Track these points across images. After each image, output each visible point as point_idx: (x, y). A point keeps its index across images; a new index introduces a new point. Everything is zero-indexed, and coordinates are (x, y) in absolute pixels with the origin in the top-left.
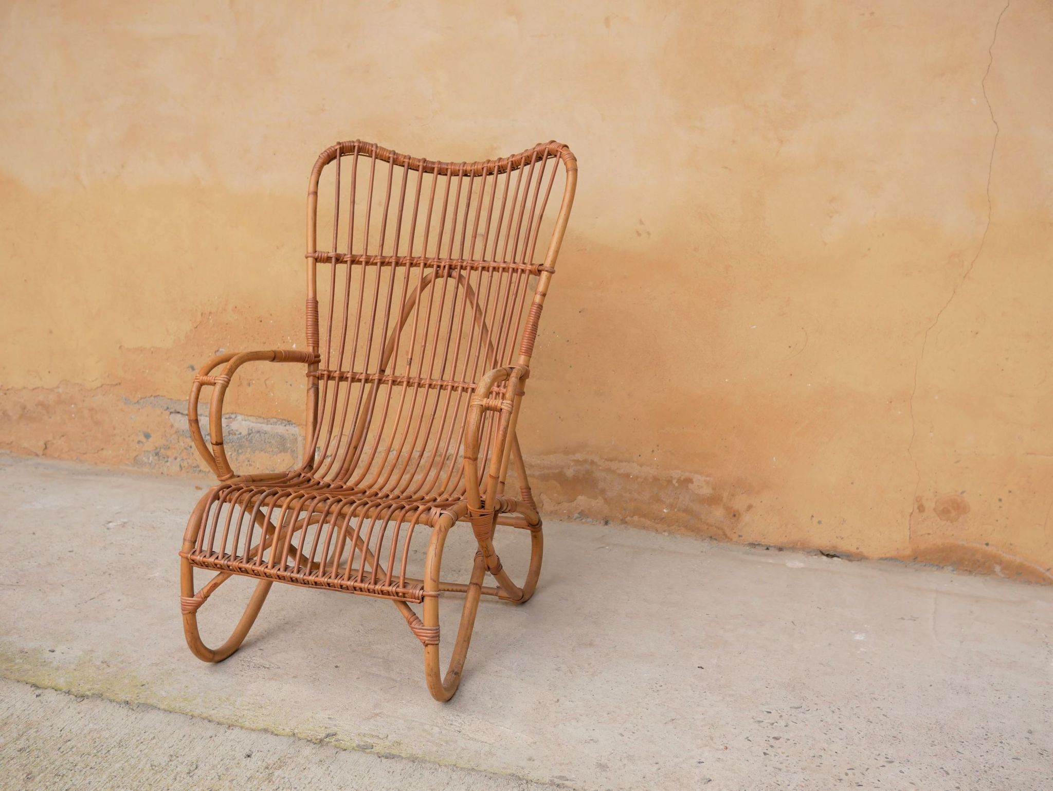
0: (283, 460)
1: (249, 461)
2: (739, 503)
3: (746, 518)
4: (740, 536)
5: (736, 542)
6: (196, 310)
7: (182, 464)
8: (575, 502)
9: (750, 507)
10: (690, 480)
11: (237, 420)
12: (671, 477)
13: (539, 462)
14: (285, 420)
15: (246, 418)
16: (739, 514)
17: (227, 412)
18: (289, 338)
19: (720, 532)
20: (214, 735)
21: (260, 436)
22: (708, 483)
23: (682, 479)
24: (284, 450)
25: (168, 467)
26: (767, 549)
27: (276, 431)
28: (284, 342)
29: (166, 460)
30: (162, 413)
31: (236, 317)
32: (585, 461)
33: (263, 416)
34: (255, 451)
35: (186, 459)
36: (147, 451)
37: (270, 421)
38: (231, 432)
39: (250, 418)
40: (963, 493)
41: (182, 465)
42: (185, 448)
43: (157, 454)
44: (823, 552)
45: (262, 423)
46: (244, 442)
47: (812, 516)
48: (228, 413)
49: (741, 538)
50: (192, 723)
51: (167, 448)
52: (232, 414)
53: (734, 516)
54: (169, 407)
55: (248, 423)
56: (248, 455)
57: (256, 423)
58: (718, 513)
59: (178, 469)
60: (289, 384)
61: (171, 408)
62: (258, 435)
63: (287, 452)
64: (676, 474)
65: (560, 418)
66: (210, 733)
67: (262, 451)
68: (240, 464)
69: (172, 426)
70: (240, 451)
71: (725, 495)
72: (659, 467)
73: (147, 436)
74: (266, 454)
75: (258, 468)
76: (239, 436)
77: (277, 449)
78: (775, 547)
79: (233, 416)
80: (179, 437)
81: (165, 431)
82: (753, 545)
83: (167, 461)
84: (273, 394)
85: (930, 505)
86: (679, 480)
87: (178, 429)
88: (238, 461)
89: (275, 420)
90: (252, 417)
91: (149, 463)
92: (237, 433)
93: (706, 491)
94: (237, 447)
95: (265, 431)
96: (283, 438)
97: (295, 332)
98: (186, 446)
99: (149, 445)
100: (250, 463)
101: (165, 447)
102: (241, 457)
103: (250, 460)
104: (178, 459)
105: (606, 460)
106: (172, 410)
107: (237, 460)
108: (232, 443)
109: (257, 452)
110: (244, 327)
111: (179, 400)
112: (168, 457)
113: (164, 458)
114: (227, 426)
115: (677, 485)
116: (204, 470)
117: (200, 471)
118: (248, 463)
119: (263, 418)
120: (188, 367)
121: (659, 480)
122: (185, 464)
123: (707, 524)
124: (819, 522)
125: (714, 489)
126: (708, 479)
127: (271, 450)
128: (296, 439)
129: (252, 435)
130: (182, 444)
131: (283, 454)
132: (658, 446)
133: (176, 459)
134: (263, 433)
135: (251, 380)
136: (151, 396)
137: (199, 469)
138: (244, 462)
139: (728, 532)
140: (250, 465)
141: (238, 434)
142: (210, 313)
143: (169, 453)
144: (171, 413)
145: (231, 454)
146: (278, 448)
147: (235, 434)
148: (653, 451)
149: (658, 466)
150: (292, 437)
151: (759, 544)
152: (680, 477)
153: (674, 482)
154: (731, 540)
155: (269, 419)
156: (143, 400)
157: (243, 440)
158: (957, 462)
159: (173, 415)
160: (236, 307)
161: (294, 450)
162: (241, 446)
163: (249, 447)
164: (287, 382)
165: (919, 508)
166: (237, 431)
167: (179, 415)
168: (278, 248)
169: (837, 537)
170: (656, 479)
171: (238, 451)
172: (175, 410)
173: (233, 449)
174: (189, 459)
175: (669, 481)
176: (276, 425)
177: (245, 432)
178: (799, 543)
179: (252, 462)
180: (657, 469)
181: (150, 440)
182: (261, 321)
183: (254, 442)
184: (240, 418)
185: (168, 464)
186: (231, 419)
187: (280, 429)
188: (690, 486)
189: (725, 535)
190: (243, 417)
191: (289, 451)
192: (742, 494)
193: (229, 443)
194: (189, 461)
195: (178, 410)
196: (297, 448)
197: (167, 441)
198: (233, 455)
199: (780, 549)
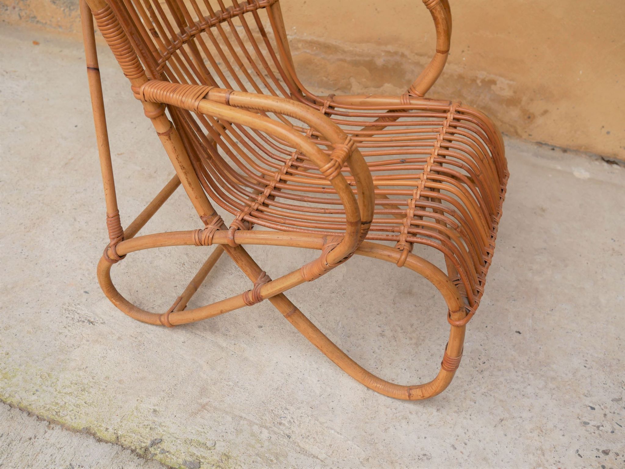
2: (536, 107)
3: (540, 121)
4: (530, 135)
5: (525, 139)
7: (21, 14)
8: (381, 89)
9: (546, 112)
10: (494, 82)
12: (477, 77)
13: (351, 49)
16: (534, 117)
19: (512, 130)
20: (33, 437)
22: (510, 86)
23: (487, 80)
25: (8, 15)
26: (553, 149)
29: (5, 8)
32: (396, 53)
35: (23, 10)
44: (604, 158)
47: (603, 127)
49: (530, 137)
50: (11, 416)
53: (529, 118)
58: (514, 113)
59: (18, 18)
64: (482, 75)
65: (376, 9)
66: (29, 433)
70: (72, 8)
71: (524, 99)
72: (466, 67)
78: (560, 148)
82: (540, 144)
83: (7, 10)
86: (483, 81)
88: (71, 17)
93: (507, 93)
104: (17, 9)
105: (417, 54)
107: (70, 15)
112: (7, 6)
113: (3, 6)
115: (480, 84)
116: (41, 21)
117: (38, 22)
121: (464, 78)
122: (23, 14)
123: (502, 122)
124: (608, 133)
125: (515, 92)
126: (511, 83)
132: (469, 47)
133: (14, 8)
137: (36, 20)
139: (520, 131)
145: (64, 10)
148: (463, 51)
149: (465, 65)
151: (545, 144)
152: (485, 78)
153: (478, 82)
154: (521, 137)
169: (621, 147)
170: (461, 77)
171: (70, 7)
173: (65, 4)
175: (474, 81)
178: (583, 147)
180: (464, 68)
185: (8, 12)
188: (493, 87)
189: (516, 133)
192: (542, 99)
194: (26, 11)
198: (66, 11)
199: (565, 151)
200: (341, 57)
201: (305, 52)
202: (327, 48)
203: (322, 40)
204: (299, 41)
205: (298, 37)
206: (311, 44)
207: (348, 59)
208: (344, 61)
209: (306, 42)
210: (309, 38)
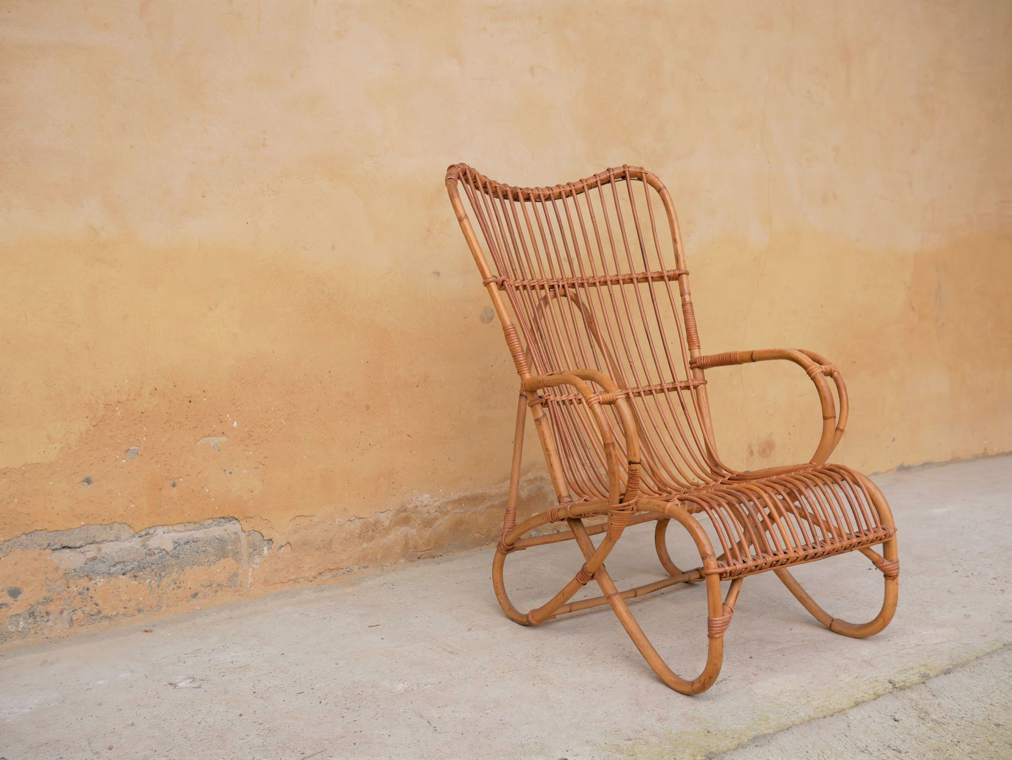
0: (224, 567)
1: (175, 583)
6: (97, 402)
11: (156, 535)
13: (497, 491)
14: (223, 518)
15: (171, 528)
17: (143, 528)
18: (228, 415)
21: (190, 547)
24: (225, 556)
25: (50, 627)
27: (212, 535)
28: (221, 422)
29: (46, 618)
30: (40, 554)
31: (156, 402)
32: (536, 479)
33: (195, 520)
34: (184, 567)
35: (80, 608)
36: (17, 614)
37: (203, 524)
38: (149, 552)
39: (175, 527)
40: (771, 434)
41: (74, 617)
42: (80, 594)
43: (32, 614)
45: (192, 530)
46: (169, 560)
48: (145, 529)
51: (48, 601)
52: (150, 528)
54: (52, 543)
55: (173, 534)
56: (174, 576)
57: (186, 531)
59: (67, 625)
60: (228, 472)
61: (55, 544)
62: (187, 546)
63: (227, 557)
67: (194, 565)
68: (163, 591)
69: (57, 569)
73: (14, 593)
74: (200, 567)
75: (190, 588)
76: (161, 554)
77: (214, 557)
79: (151, 531)
80: (68, 581)
81: (47, 579)
83: (48, 620)
84: (208, 489)
85: (755, 449)
87: (66, 570)
88: (161, 588)
89: (210, 521)
90: (179, 525)
91: (19, 631)
92: (156, 552)
94: (159, 569)
95: (197, 538)
96: (221, 540)
97: (236, 407)
98: (80, 591)
99: (18, 606)
100: (178, 584)
101: (45, 601)
102: (165, 581)
103: (178, 582)
104: (65, 613)
106: (57, 546)
108: (150, 567)
109: (188, 568)
110: (166, 413)
111: (71, 529)
112: (49, 614)
113: (43, 617)
114: (142, 546)
116: (110, 614)
117: (104, 617)
118: (175, 586)
119: (195, 523)
120: (82, 481)
122: (78, 615)
127: (206, 560)
128: (239, 538)
129: (178, 548)
130: (74, 588)
131: (223, 560)
133: (61, 612)
134: (194, 542)
135: (177, 478)
136: (24, 533)
137: (101, 615)
138: (169, 586)
140: (179, 587)
141: (159, 553)
142: (119, 402)
143: (51, 608)
144: (54, 550)
146: (216, 555)
147: (154, 554)
150: (233, 536)
155: (202, 523)
156: (6, 543)
157: (168, 557)
158: (767, 412)
159: (57, 553)
160: (156, 389)
161: (238, 552)
162: (164, 567)
163: (177, 564)
164: (225, 471)
165: (750, 453)
166: (157, 549)
167: (68, 550)
168: (210, 309)
172: (62, 545)
173: (153, 573)
174: (85, 606)
176: (211, 527)
177: (169, 547)
179: (180, 583)
181: (20, 597)
182: (190, 402)
183: (181, 557)
184: (160, 531)
185: (50, 624)
186: (148, 536)
187: (217, 531)
190: (165, 529)
191: (230, 554)
193: (147, 567)
194: (84, 609)
195: (64, 545)
196: (240, 548)
197: (49, 591)
200: (490, 503)
201: (456, 513)
202: (475, 500)
203: (468, 493)
204: (447, 503)
205: (446, 500)
206: (459, 502)
207: (496, 503)
208: (492, 506)
209: (454, 502)
210: (456, 497)
